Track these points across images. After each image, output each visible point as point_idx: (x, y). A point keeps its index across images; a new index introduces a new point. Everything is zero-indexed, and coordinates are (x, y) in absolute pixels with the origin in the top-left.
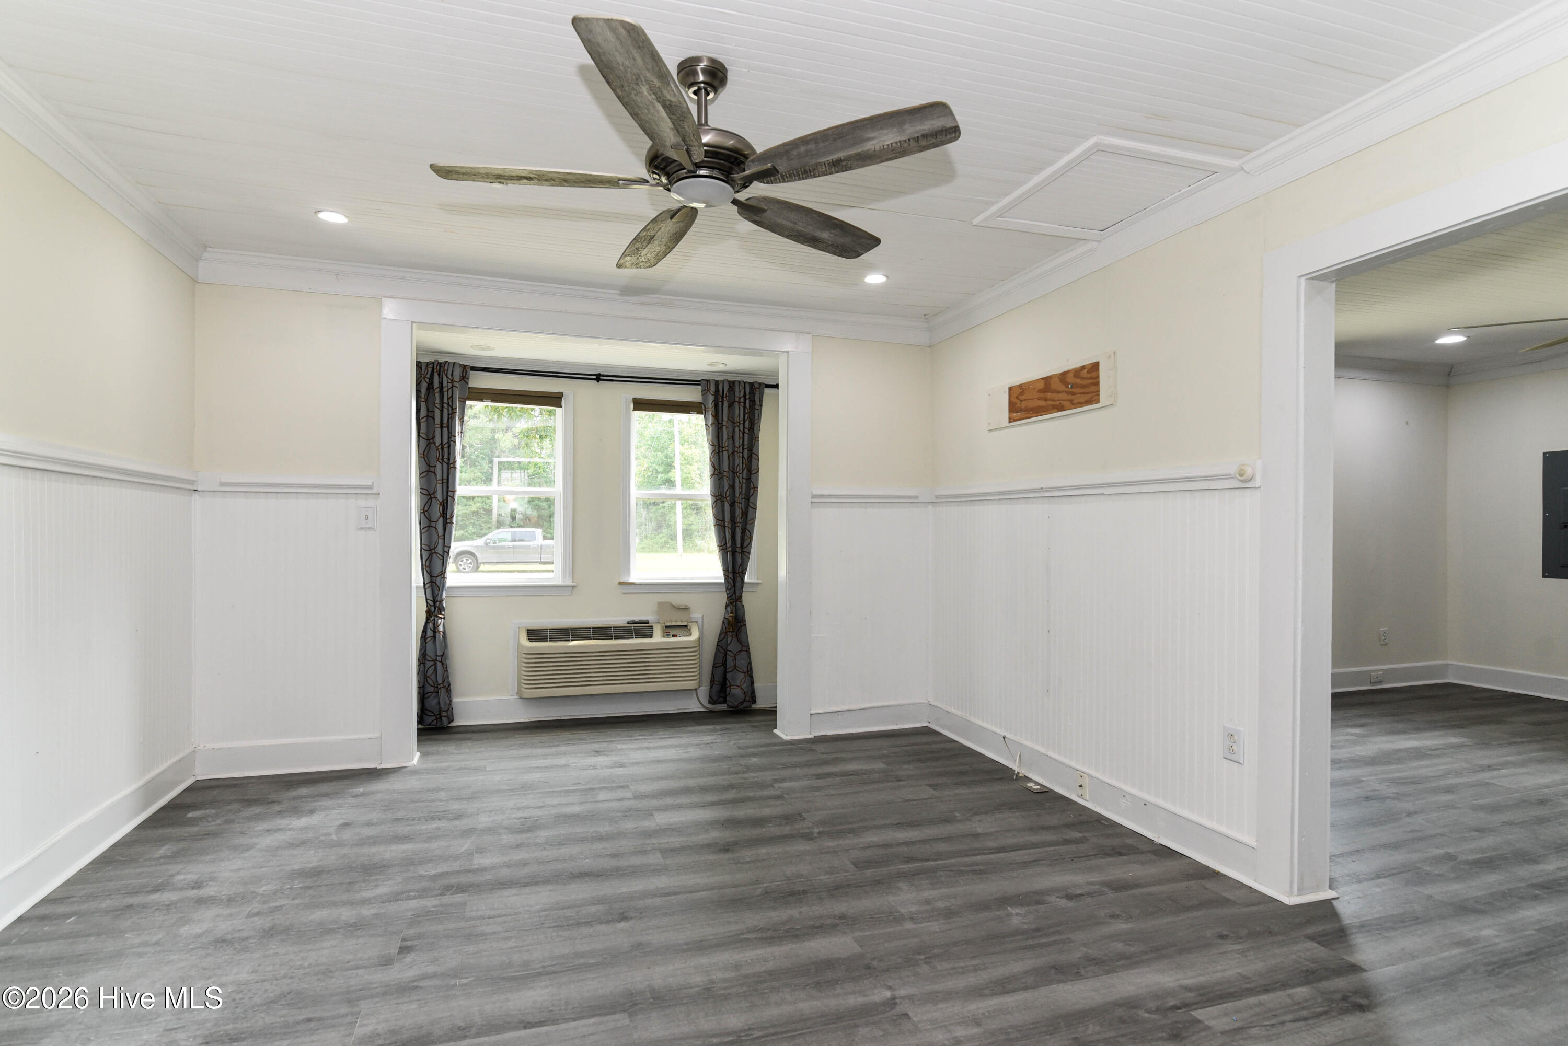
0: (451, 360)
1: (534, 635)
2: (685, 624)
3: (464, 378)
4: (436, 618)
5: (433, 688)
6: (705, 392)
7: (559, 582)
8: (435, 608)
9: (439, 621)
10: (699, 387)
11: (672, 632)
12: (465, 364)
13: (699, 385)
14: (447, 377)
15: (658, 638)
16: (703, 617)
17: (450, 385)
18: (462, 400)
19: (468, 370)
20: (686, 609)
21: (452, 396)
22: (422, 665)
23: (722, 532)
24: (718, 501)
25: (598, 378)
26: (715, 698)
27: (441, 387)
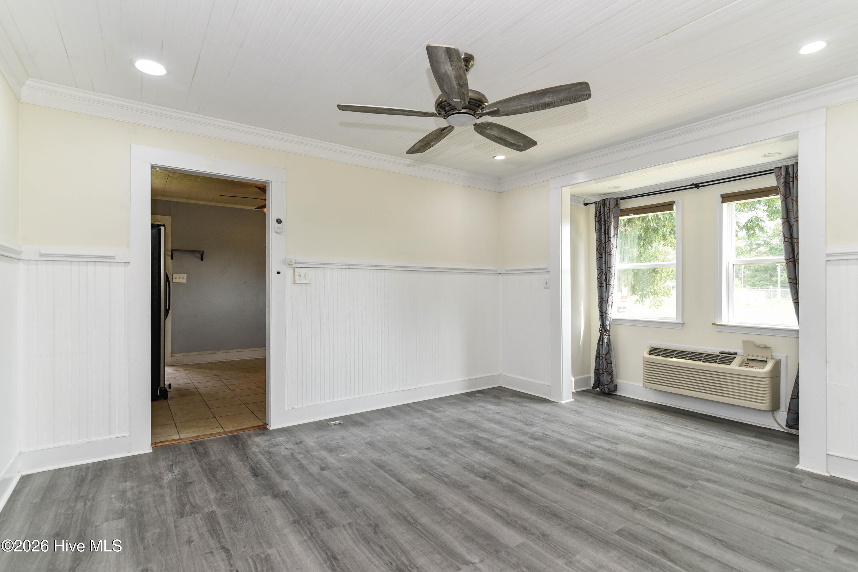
0: (609, 197)
1: (654, 351)
2: (765, 359)
3: (617, 205)
4: (604, 335)
5: (602, 371)
6: (779, 177)
7: (674, 321)
8: (603, 330)
9: (605, 336)
10: (773, 174)
11: (751, 363)
12: (617, 197)
13: (773, 172)
14: (607, 207)
15: (734, 366)
16: (787, 357)
17: (608, 211)
18: (617, 217)
19: (619, 200)
20: (766, 348)
21: (609, 217)
22: (598, 358)
23: (793, 288)
24: (789, 263)
25: (697, 186)
26: (791, 424)
27: (604, 213)
